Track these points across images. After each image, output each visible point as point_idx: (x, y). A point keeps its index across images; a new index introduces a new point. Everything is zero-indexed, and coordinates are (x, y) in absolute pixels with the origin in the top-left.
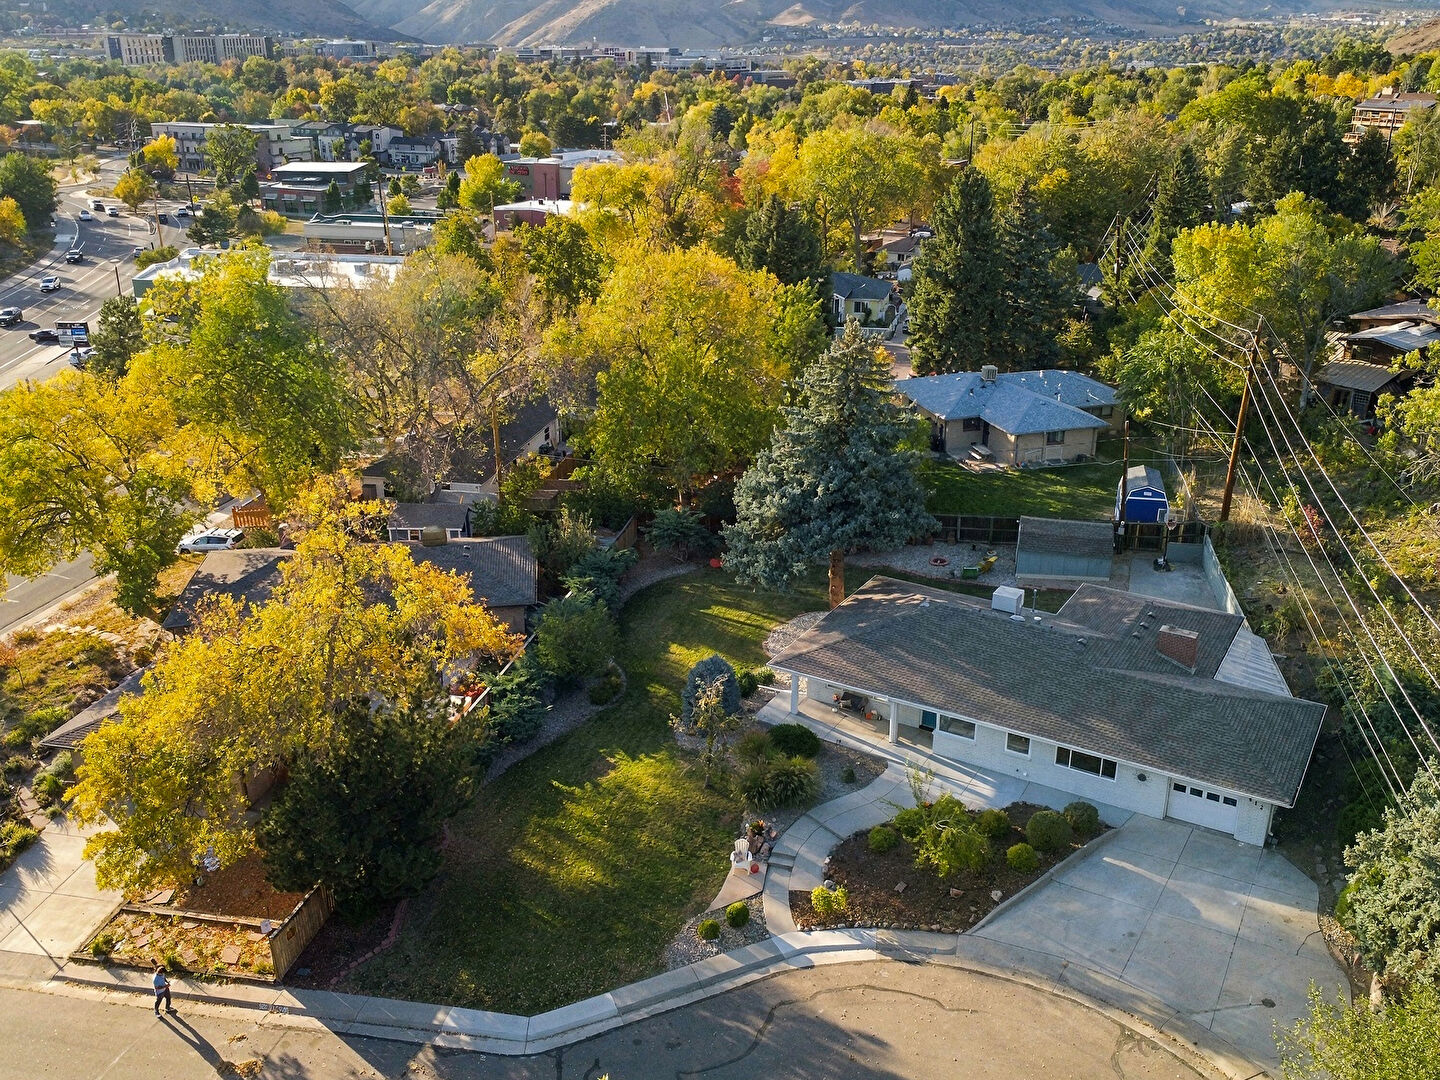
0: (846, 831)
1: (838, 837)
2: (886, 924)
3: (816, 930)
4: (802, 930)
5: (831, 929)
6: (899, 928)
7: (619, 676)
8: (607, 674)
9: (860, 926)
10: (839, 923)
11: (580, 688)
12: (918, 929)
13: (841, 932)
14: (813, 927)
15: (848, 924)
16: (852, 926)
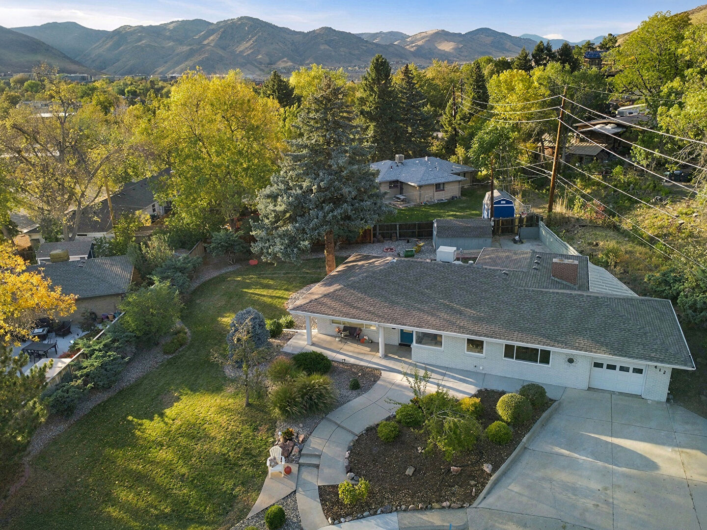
0: (359, 428)
1: (352, 433)
2: (403, 507)
3: (345, 521)
4: (333, 524)
5: (358, 518)
6: (415, 510)
7: (186, 333)
8: (177, 333)
9: (382, 512)
10: (364, 511)
11: (157, 344)
12: (432, 508)
13: (367, 520)
14: (342, 519)
15: (372, 512)
16: (375, 514)
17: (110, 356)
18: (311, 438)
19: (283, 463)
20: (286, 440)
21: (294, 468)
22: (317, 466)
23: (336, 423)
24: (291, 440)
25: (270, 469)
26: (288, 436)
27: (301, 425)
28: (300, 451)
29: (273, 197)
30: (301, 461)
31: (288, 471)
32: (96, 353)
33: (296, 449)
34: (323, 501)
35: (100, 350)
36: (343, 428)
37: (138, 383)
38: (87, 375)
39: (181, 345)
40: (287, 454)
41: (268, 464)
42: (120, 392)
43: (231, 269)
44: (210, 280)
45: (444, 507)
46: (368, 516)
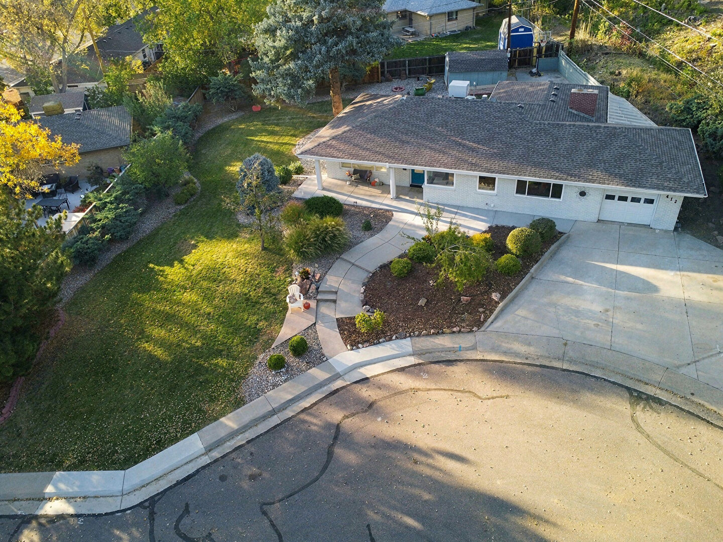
0: (373, 265)
1: (367, 271)
2: (417, 333)
3: (363, 347)
4: (352, 349)
5: (374, 344)
6: (428, 335)
7: (195, 183)
8: (186, 183)
9: (397, 338)
10: (380, 338)
11: (167, 196)
12: (443, 333)
13: (383, 345)
14: (360, 345)
15: (387, 338)
16: (391, 339)
17: (122, 208)
18: (327, 277)
19: (302, 299)
20: (303, 279)
21: (313, 304)
22: (335, 301)
23: (350, 262)
24: (308, 278)
25: (290, 305)
26: (305, 275)
27: (317, 265)
28: (317, 289)
29: (271, 31)
30: (319, 297)
31: (307, 307)
32: (109, 205)
33: (313, 286)
34: (342, 331)
35: (111, 203)
36: (357, 266)
37: (155, 233)
38: (103, 227)
39: (192, 195)
40: (305, 292)
41: (288, 300)
42: (138, 243)
43: (234, 116)
44: (214, 129)
45: (454, 332)
46: (384, 342)
